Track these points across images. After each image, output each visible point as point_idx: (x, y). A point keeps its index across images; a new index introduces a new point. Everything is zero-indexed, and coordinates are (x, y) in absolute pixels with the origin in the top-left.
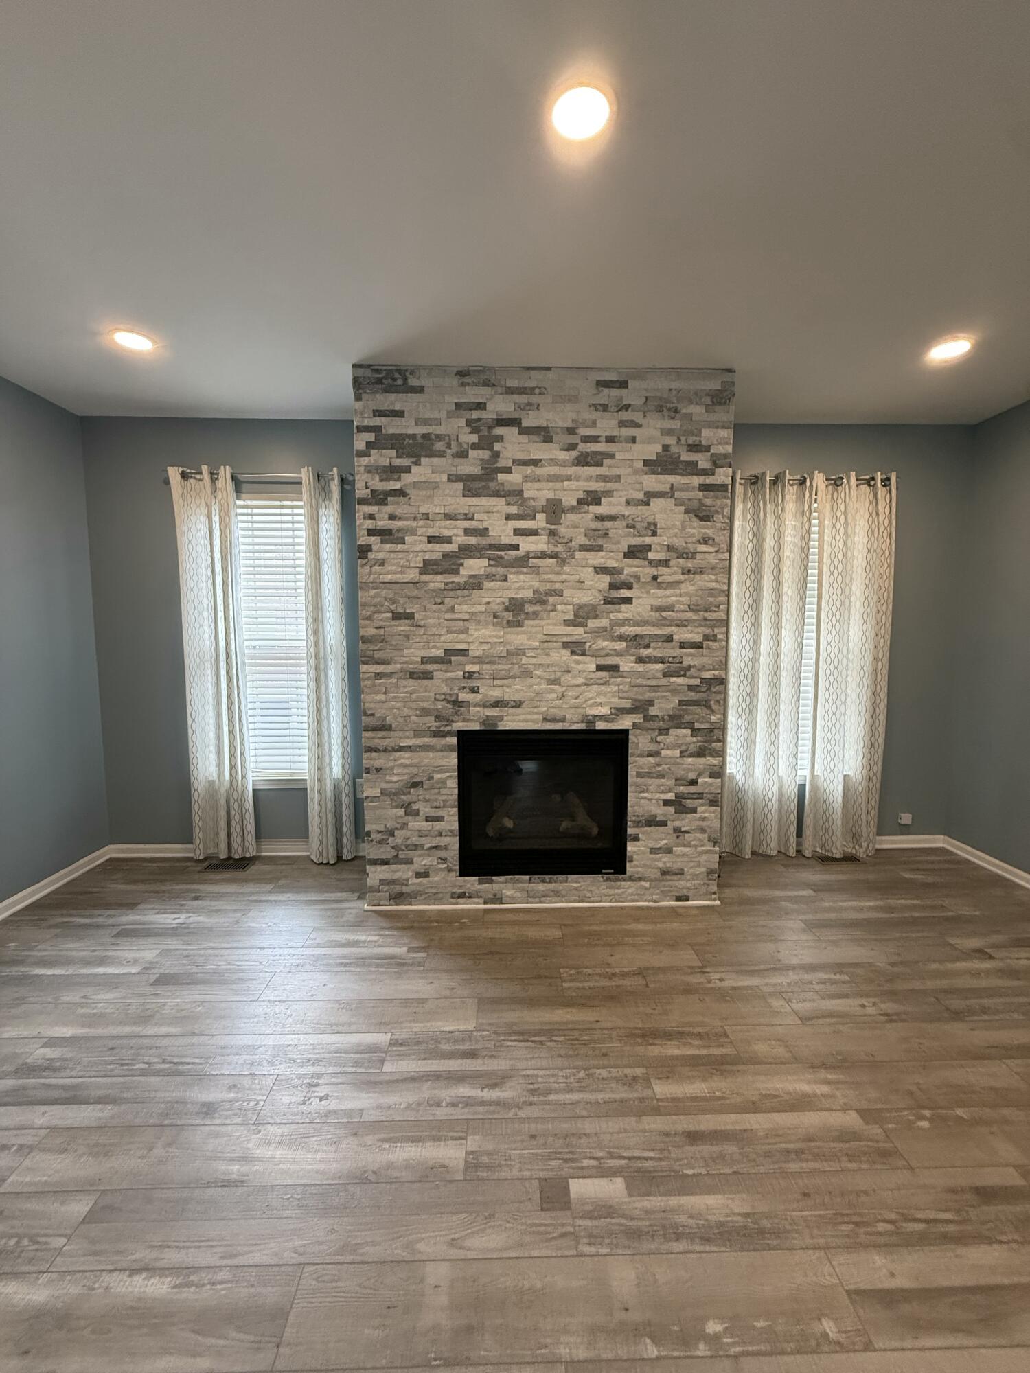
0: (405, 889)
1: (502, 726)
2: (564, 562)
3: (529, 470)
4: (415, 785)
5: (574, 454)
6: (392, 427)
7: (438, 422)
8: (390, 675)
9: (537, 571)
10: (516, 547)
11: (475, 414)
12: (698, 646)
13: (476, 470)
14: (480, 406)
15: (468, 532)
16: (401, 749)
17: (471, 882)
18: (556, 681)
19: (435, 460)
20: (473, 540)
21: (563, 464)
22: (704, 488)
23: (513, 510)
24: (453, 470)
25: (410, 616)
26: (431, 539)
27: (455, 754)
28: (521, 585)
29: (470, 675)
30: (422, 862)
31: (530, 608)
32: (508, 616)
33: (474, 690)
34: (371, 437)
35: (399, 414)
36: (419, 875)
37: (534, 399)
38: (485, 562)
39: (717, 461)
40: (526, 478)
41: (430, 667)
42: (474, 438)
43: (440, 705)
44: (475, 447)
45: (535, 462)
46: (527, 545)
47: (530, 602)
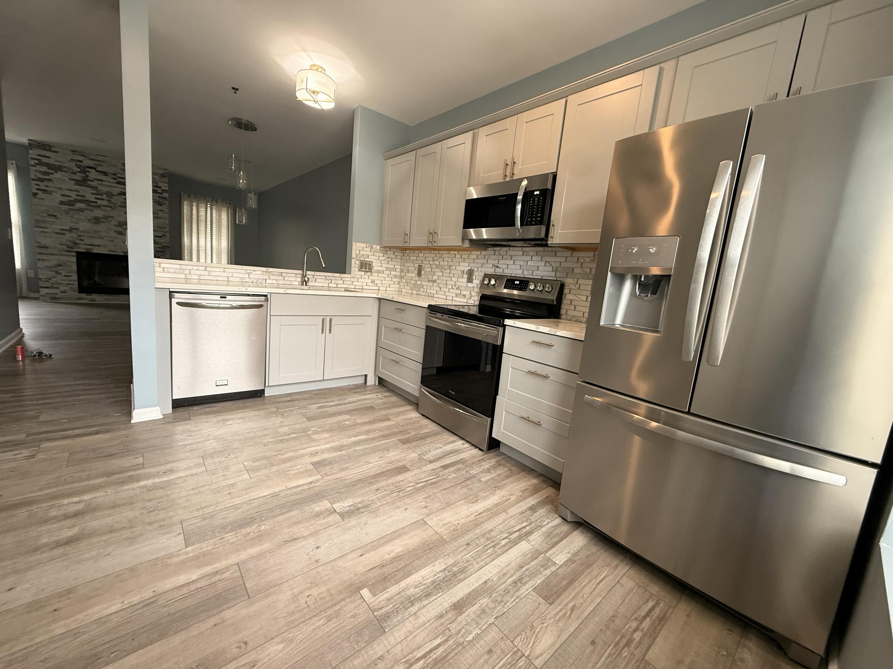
0: (56, 296)
1: (93, 251)
2: (113, 209)
3: (100, 182)
4: (59, 265)
5: (116, 181)
6: (44, 160)
7: (64, 163)
8: (47, 232)
9: (104, 210)
10: (96, 202)
11: (79, 163)
12: (161, 237)
13: (80, 179)
14: (81, 162)
15: (77, 195)
16: (52, 254)
17: (83, 295)
18: (113, 241)
19: (63, 173)
20: (79, 198)
21: (113, 182)
22: (159, 197)
23: (94, 192)
24: (71, 177)
25: (55, 216)
26: (62, 195)
27: (75, 258)
28: (98, 213)
29: (80, 236)
30: (63, 288)
31: (102, 220)
32: (94, 221)
33: (82, 240)
34: (37, 162)
35: (49, 157)
36: (62, 292)
37: (101, 164)
38: (85, 205)
39: (164, 191)
40: (99, 184)
41: (64, 232)
42: (79, 170)
43: (68, 243)
44: (79, 172)
45: (102, 180)
46: (99, 202)
47: (102, 218)
